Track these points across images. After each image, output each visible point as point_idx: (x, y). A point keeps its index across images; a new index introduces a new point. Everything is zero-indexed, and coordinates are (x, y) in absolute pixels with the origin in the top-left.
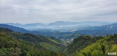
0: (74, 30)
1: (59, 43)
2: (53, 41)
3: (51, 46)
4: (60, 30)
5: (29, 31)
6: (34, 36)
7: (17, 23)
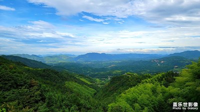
0: (112, 65)
1: (91, 84)
2: (83, 79)
3: (80, 87)
4: (93, 65)
5: (50, 66)
6: (56, 73)
7: (33, 55)
